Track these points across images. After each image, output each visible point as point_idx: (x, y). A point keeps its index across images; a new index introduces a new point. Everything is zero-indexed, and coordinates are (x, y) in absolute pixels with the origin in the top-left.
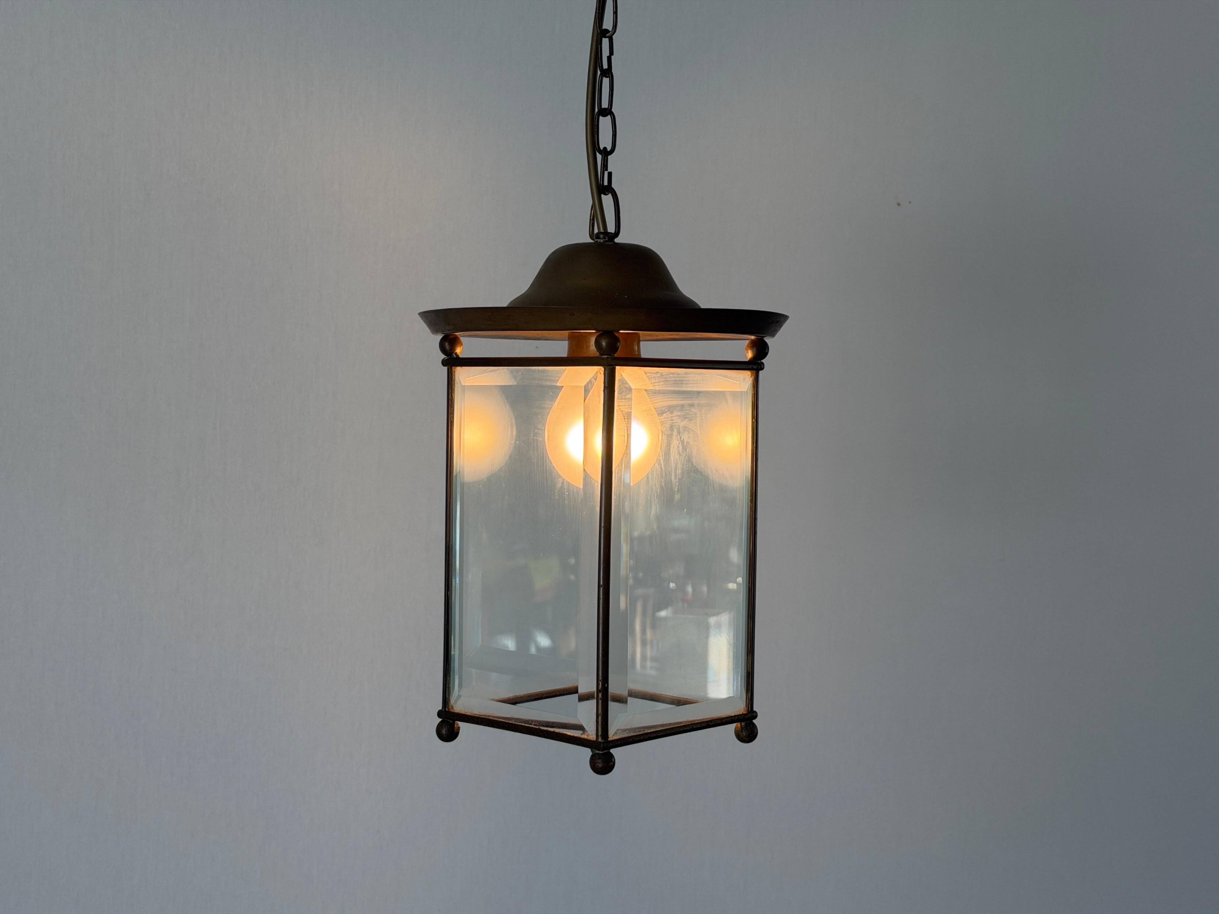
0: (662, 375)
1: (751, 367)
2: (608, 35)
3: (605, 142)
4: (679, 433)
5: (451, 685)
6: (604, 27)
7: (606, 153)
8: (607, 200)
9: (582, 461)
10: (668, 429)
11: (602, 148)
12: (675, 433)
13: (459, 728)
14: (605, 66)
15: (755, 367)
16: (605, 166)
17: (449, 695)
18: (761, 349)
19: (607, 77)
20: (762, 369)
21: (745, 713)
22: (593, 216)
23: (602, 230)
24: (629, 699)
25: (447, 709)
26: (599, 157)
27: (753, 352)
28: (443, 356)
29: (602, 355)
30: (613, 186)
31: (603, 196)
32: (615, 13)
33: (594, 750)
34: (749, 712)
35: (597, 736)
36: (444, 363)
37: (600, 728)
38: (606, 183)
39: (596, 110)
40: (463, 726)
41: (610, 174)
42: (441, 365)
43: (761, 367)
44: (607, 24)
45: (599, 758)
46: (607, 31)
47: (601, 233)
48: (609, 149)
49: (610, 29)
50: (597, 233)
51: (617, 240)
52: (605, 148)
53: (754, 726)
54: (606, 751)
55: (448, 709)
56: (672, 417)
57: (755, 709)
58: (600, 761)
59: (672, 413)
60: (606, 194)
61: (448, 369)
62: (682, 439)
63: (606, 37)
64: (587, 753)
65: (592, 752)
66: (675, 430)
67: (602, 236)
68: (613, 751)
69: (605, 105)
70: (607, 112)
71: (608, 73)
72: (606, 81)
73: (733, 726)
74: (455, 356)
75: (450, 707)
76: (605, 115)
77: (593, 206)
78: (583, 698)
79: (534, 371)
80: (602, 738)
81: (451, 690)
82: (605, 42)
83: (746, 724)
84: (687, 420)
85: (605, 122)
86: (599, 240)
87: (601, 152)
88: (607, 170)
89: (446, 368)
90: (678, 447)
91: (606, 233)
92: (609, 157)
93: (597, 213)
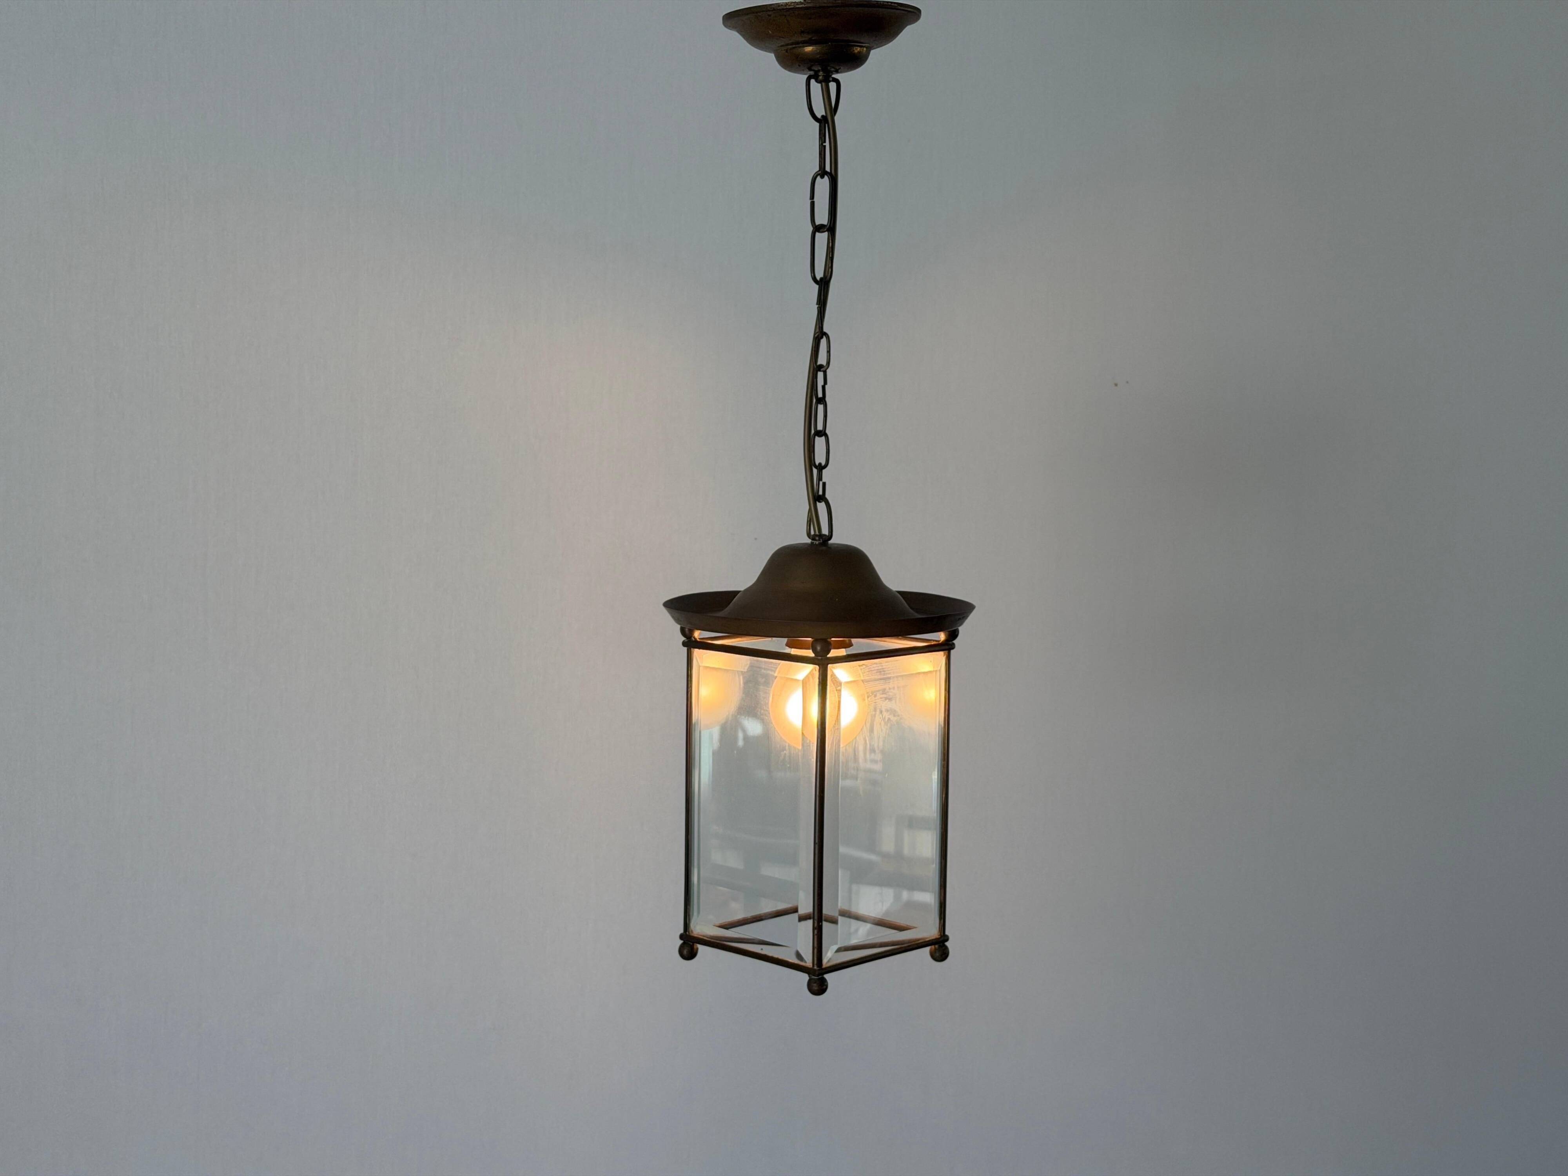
0: (867, 666)
1: (944, 648)
2: (822, 370)
3: (820, 458)
4: (881, 712)
5: (691, 914)
6: (819, 363)
7: (821, 468)
8: (821, 506)
9: (801, 727)
10: (872, 711)
11: (817, 464)
12: (878, 712)
13: (697, 949)
14: (820, 395)
15: (947, 647)
16: (820, 478)
17: (689, 920)
18: (953, 635)
19: (821, 404)
20: (953, 648)
21: (938, 937)
22: (810, 519)
23: (817, 533)
24: (840, 919)
25: (687, 933)
26: (815, 471)
27: (945, 635)
28: (684, 639)
29: (818, 656)
30: (827, 496)
31: (818, 503)
32: (829, 352)
33: (810, 975)
34: (941, 937)
35: (813, 966)
36: (684, 644)
37: (815, 959)
38: (821, 493)
39: (813, 432)
40: (701, 948)
41: (824, 484)
42: (681, 644)
43: (952, 647)
44: (822, 360)
45: (815, 983)
46: (821, 366)
47: (817, 535)
48: (823, 464)
49: (824, 363)
50: (813, 535)
51: (831, 542)
52: (820, 464)
53: (946, 948)
54: (820, 977)
55: (689, 932)
56: (875, 700)
57: (947, 933)
58: (815, 985)
59: (875, 696)
60: (820, 502)
61: (688, 650)
62: (884, 716)
63: (820, 371)
64: (805, 977)
65: (809, 977)
66: (878, 710)
67: (817, 538)
68: (826, 976)
69: (820, 427)
70: (822, 433)
71: (822, 401)
72: (821, 407)
73: (928, 949)
74: (694, 639)
75: (690, 932)
76: (820, 436)
77: (810, 510)
78: (802, 919)
79: (761, 662)
80: (818, 967)
81: (691, 917)
82: (820, 375)
83: (940, 946)
84: (887, 700)
85: (820, 442)
86: (815, 542)
87: (816, 467)
88: (821, 480)
89: (686, 649)
90: (880, 724)
91: (821, 536)
92: (824, 471)
93: (813, 518)
